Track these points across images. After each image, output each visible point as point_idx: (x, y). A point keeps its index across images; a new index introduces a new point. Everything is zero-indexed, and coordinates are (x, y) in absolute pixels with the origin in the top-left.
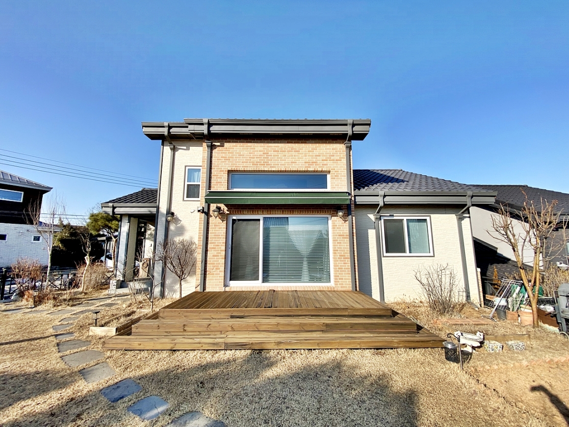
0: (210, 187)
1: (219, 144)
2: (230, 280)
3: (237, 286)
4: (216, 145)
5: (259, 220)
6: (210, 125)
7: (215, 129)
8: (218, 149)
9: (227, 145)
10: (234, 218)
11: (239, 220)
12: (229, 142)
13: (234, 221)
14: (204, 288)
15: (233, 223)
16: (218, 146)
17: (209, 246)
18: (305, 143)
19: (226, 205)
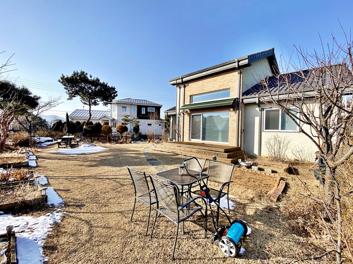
0: (184, 103)
1: (187, 85)
2: (192, 138)
3: (193, 141)
4: (186, 86)
5: (201, 115)
6: (182, 79)
7: (184, 80)
8: (187, 87)
9: (189, 84)
10: (193, 115)
11: (195, 115)
12: (190, 83)
13: (193, 116)
14: (183, 141)
15: (192, 117)
16: (187, 86)
17: (184, 126)
18: (219, 76)
19: (189, 110)
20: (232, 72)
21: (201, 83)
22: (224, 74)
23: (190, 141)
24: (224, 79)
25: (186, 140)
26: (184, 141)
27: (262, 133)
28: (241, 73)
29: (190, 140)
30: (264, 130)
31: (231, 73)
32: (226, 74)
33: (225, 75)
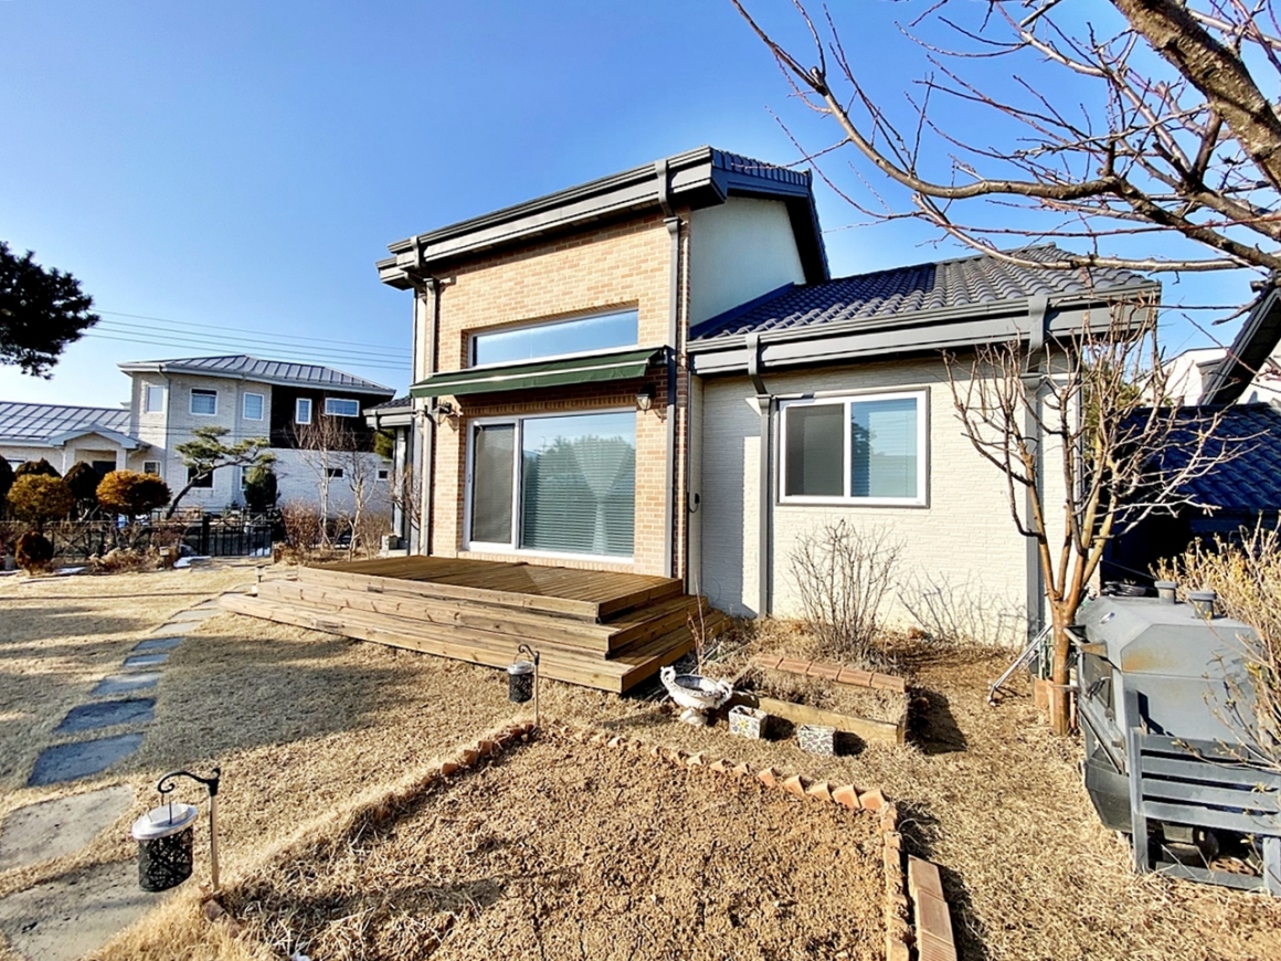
1: (447, 280)
2: (472, 540)
3: (481, 551)
4: (443, 284)
5: (513, 425)
6: (422, 247)
8: (448, 289)
10: (477, 423)
11: (485, 427)
12: (463, 273)
13: (476, 428)
14: (430, 551)
15: (475, 435)
16: (449, 284)
17: (437, 477)
19: (458, 398)
20: (646, 228)
21: (511, 274)
22: (609, 237)
23: (461, 555)
24: (611, 260)
25: (445, 548)
26: (436, 554)
27: (776, 509)
28: (680, 231)
29: (461, 547)
30: (784, 498)
31: (640, 230)
32: (618, 235)
33: (614, 240)
